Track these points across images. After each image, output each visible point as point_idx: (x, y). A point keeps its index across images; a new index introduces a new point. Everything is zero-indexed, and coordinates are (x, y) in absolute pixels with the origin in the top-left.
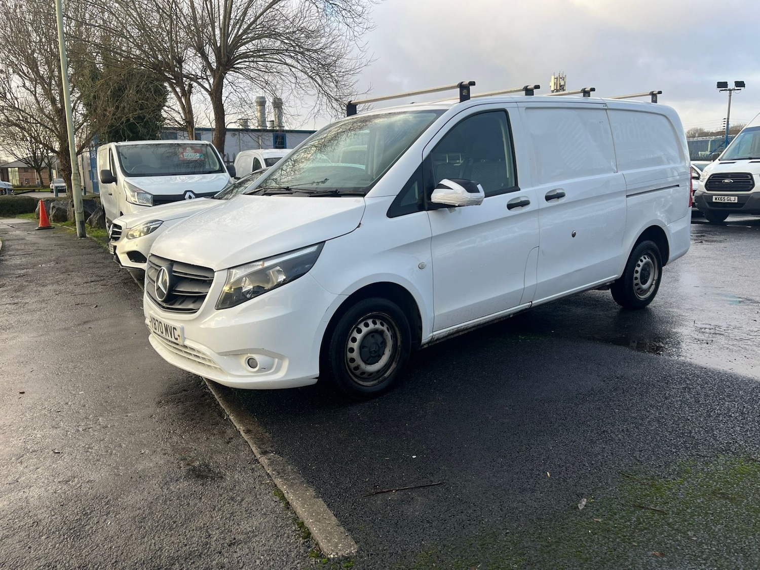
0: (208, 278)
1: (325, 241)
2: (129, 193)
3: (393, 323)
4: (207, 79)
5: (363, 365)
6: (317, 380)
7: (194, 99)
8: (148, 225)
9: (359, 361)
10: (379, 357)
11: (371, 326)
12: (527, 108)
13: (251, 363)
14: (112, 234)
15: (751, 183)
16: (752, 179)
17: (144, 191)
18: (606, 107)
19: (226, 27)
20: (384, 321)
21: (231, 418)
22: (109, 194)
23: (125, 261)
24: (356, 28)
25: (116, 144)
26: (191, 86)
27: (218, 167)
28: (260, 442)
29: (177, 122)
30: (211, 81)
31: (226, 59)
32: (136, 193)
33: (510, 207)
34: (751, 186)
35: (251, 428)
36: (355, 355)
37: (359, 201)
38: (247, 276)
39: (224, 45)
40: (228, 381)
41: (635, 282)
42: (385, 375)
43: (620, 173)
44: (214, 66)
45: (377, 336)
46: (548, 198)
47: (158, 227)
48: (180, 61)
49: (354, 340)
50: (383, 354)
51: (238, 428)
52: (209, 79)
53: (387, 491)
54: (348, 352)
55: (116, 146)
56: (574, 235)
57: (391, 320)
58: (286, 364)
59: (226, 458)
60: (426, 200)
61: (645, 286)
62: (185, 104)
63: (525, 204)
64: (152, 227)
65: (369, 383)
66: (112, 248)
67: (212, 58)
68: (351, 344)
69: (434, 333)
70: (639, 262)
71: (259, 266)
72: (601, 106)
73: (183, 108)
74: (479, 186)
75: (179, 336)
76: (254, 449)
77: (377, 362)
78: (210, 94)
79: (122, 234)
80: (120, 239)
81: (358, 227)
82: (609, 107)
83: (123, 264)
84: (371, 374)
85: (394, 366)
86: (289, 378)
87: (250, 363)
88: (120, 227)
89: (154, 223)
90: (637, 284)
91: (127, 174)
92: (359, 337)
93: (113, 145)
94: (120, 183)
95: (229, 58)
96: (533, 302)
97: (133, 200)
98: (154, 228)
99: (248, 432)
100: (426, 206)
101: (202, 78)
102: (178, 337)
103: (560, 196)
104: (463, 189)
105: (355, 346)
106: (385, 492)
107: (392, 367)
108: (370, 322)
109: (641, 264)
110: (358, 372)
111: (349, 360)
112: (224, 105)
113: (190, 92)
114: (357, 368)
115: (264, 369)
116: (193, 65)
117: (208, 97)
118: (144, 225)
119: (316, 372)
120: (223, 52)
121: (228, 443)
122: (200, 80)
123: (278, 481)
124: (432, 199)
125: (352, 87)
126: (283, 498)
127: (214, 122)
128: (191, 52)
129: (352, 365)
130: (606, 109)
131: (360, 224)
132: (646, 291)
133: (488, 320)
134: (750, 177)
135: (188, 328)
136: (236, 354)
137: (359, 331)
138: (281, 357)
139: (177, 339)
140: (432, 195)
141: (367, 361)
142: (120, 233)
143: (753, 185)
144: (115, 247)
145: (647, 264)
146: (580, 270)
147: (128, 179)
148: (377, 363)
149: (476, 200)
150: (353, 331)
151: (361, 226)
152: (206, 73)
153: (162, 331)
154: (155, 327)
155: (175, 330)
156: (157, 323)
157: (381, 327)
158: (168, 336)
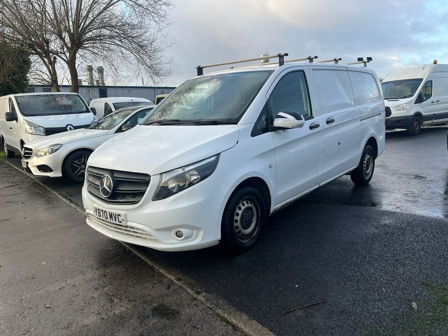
0: (146, 180)
1: (220, 153)
2: (28, 127)
3: (257, 202)
4: (64, 54)
5: (243, 230)
6: (219, 242)
7: (57, 66)
8: (52, 147)
9: (240, 228)
10: (250, 224)
11: (246, 205)
12: (313, 70)
13: (179, 235)
14: (24, 155)
15: (390, 112)
16: (390, 110)
17: (38, 125)
18: (347, 70)
19: (78, 22)
20: (252, 202)
21: (162, 271)
22: (10, 128)
23: (36, 172)
24: (161, 24)
25: (14, 95)
26: (55, 58)
27: (85, 109)
28: (190, 285)
29: (46, 81)
30: (68, 55)
31: (78, 41)
32: (33, 127)
33: (311, 128)
34: (390, 114)
35: (179, 276)
36: (238, 224)
37: (235, 127)
38: (171, 179)
39: (76, 32)
40: (163, 247)
41: (364, 169)
42: (253, 235)
43: (356, 107)
44: (69, 45)
45: (249, 211)
46: (328, 122)
47: (58, 149)
48: (47, 42)
49: (238, 215)
50: (252, 222)
51: (170, 278)
52: (66, 53)
53: (294, 311)
54: (234, 223)
55: (15, 96)
56: (339, 144)
57: (255, 200)
58: (201, 233)
59: (174, 299)
60: (270, 125)
61: (368, 172)
62: (51, 69)
63: (317, 126)
64: (55, 148)
65: (245, 241)
66: (25, 164)
67: (67, 40)
68: (236, 218)
69: (276, 207)
71: (180, 171)
72: (345, 69)
73: (50, 72)
74: (302, 116)
75: (123, 220)
76: (189, 291)
77: (249, 227)
78: (68, 63)
79: (33, 154)
80: (31, 157)
81: (237, 143)
82: (349, 69)
83: (34, 174)
84: (246, 235)
85: (257, 229)
86: (204, 243)
87: (177, 234)
88: (31, 150)
89: (56, 146)
90: (365, 171)
91: (25, 115)
92: (240, 212)
93: (12, 96)
94: (20, 121)
95: (80, 41)
96: (321, 184)
97: (31, 131)
98: (56, 149)
99: (178, 279)
100: (270, 128)
101: (61, 53)
102: (122, 221)
103: (332, 121)
104: (294, 118)
105: (238, 218)
106: (292, 311)
107: (256, 230)
108: (245, 202)
109: (366, 159)
110: (240, 235)
111: (235, 227)
112: (77, 70)
113: (55, 62)
114: (239, 232)
115: (187, 238)
116: (55, 45)
117: (66, 66)
118: (49, 147)
119: (218, 236)
120: (76, 37)
121: (169, 288)
122: (59, 54)
123: (219, 311)
124: (274, 124)
125: (160, 59)
126: (228, 323)
127: (71, 81)
128: (53, 37)
129: (237, 231)
130: (347, 71)
132: (367, 174)
133: (300, 196)
134: (389, 109)
135: (130, 215)
136: (168, 229)
137: (240, 209)
138: (198, 229)
139: (121, 222)
140: (274, 122)
141: (244, 227)
142: (31, 154)
143: (391, 113)
144: (27, 163)
145: (369, 159)
146: (342, 164)
147: (26, 118)
148: (249, 228)
149: (301, 124)
150: (236, 209)
151: (238, 142)
152: (63, 50)
153: (106, 217)
154: (100, 215)
155: (119, 216)
156: (101, 212)
157: (251, 205)
158: (113, 220)
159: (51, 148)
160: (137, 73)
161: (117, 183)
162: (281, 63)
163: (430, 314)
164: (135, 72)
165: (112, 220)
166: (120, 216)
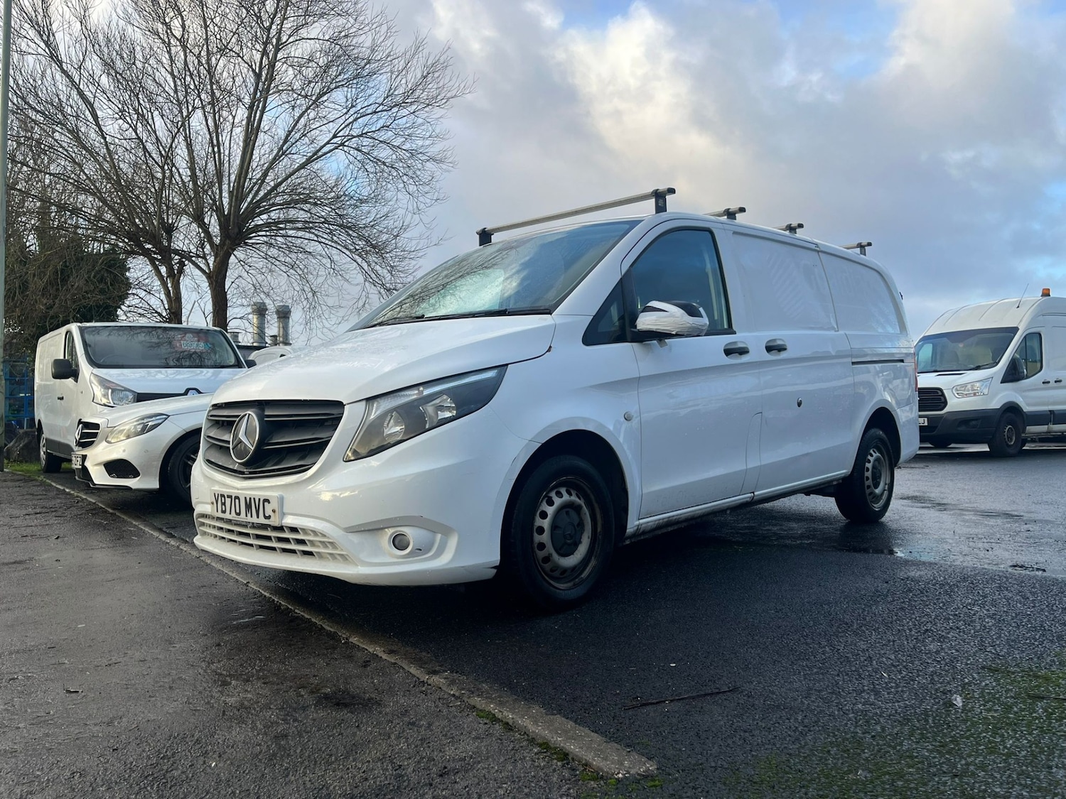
0: (333, 414)
1: (507, 365)
2: (98, 391)
3: (592, 497)
4: (204, 257)
5: (555, 556)
6: (495, 571)
7: (185, 283)
8: (145, 421)
9: (550, 548)
10: (576, 544)
11: (566, 497)
12: (735, 233)
13: (399, 542)
14: (80, 439)
15: (943, 400)
16: (943, 395)
17: (123, 387)
18: (818, 249)
19: (240, 189)
20: (581, 493)
21: (354, 640)
22: (59, 398)
23: (100, 477)
24: (421, 199)
25: (79, 324)
26: (182, 264)
27: (232, 361)
28: (420, 663)
29: (156, 312)
30: (211, 260)
31: (236, 230)
32: (110, 391)
33: (728, 352)
34: (943, 405)
35: (395, 648)
36: (545, 538)
37: (546, 319)
38: (391, 411)
39: (235, 212)
40: (360, 572)
41: (867, 483)
42: (582, 576)
43: (841, 332)
44: (217, 241)
45: (573, 513)
46: (769, 349)
47: (160, 424)
48: (170, 230)
49: (544, 515)
50: (580, 542)
51: (371, 650)
52: (208, 258)
53: (657, 703)
54: (535, 534)
55: (79, 327)
56: (799, 404)
57: (589, 492)
58: (453, 542)
60: (628, 328)
61: (877, 491)
62: (170, 289)
63: (743, 351)
64: (150, 424)
65: (562, 585)
66: (79, 459)
67: (215, 229)
68: (539, 522)
69: (641, 521)
70: (869, 457)
71: (413, 395)
72: (813, 247)
73: (168, 294)
74: (701, 309)
75: (274, 511)
76: (413, 670)
77: (573, 554)
78: (209, 276)
79: (99, 436)
80: (95, 443)
81: (549, 350)
82: (822, 249)
83: (96, 482)
84: (564, 571)
85: (593, 563)
86: (457, 565)
87: (396, 543)
88: (97, 426)
89: (154, 419)
90: (869, 487)
91: (93, 363)
92: (550, 510)
93: (74, 327)
94: (84, 377)
95: (240, 227)
96: (756, 493)
97: (104, 401)
98: (153, 426)
99: (391, 652)
100: (629, 336)
101: (198, 256)
102: (272, 514)
103: (781, 349)
104: (682, 311)
105: (546, 524)
106: (654, 704)
107: (590, 565)
108: (563, 491)
109: (872, 459)
110: (547, 566)
111: (536, 546)
112: (228, 292)
113: (181, 271)
114: (547, 559)
115: (419, 551)
116: (185, 237)
117: (205, 284)
118: (138, 421)
119: (494, 557)
120: (233, 220)
121: (365, 666)
122: (193, 259)
123: (477, 701)
124: (638, 326)
126: (494, 719)
127: (211, 315)
128: (185, 220)
129: (541, 554)
130: (818, 252)
131: (550, 347)
132: (878, 498)
133: (704, 511)
134: (940, 393)
135: (290, 497)
136: (373, 529)
137: (551, 503)
138: (446, 531)
139: (269, 517)
140: (638, 320)
141: (560, 549)
142: (95, 435)
143: (945, 403)
144: (84, 457)
145: (877, 460)
146: (807, 454)
147: (98, 371)
148: (572, 556)
149: (700, 327)
150: (542, 501)
151: (552, 349)
152: (203, 249)
153: (238, 511)
154: (224, 509)
155: (266, 504)
156: (228, 501)
157: (577, 500)
158: (251, 517)
159: (142, 421)
160: (361, 303)
161: (270, 428)
162: (661, 208)
163: (995, 715)
164: (356, 300)
165: (249, 515)
166: (269, 503)
